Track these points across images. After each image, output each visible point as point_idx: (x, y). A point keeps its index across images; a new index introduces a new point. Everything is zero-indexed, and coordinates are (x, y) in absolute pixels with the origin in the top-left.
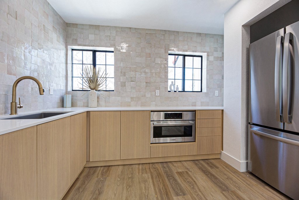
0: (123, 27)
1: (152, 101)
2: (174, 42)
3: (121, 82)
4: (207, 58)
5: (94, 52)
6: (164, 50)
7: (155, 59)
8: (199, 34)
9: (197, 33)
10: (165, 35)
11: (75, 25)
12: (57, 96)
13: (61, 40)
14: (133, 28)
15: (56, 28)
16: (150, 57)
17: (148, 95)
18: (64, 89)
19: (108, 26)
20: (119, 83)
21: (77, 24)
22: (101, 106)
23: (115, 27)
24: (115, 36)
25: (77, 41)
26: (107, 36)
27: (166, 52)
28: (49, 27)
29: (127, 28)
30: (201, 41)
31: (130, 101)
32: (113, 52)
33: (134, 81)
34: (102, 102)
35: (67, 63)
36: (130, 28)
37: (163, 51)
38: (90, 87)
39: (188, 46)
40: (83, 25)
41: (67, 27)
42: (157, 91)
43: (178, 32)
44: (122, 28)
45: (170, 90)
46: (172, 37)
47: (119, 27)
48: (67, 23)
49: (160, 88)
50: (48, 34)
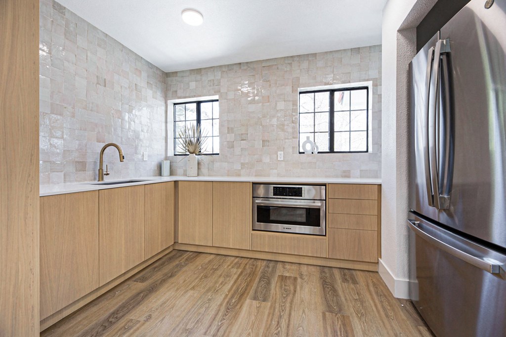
0: (231, 65)
1: (271, 169)
2: (308, 72)
3: (228, 142)
4: (373, 91)
5: (199, 103)
6: (291, 87)
7: (276, 104)
8: (357, 50)
9: (351, 49)
10: (291, 63)
11: (175, 73)
12: (153, 163)
13: (159, 94)
14: (243, 63)
15: (152, 83)
16: (269, 102)
17: (266, 159)
18: (164, 153)
19: (211, 67)
20: (225, 143)
21: (176, 72)
22: (204, 176)
23: (221, 67)
24: (220, 79)
25: (177, 93)
26: (211, 80)
27: (294, 90)
28: (142, 84)
29: (236, 64)
30: (361, 61)
31: (240, 168)
32: (217, 100)
33: (245, 140)
34: (204, 170)
35: (166, 122)
36: (240, 64)
37: (289, 89)
38: (188, 150)
39: (334, 75)
40: (183, 71)
41: (167, 77)
42: (279, 153)
43: (315, 55)
44: (228, 65)
45: (303, 151)
46: (305, 65)
47: (225, 66)
48: (167, 73)
49: (284, 148)
50: (141, 92)
